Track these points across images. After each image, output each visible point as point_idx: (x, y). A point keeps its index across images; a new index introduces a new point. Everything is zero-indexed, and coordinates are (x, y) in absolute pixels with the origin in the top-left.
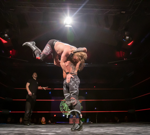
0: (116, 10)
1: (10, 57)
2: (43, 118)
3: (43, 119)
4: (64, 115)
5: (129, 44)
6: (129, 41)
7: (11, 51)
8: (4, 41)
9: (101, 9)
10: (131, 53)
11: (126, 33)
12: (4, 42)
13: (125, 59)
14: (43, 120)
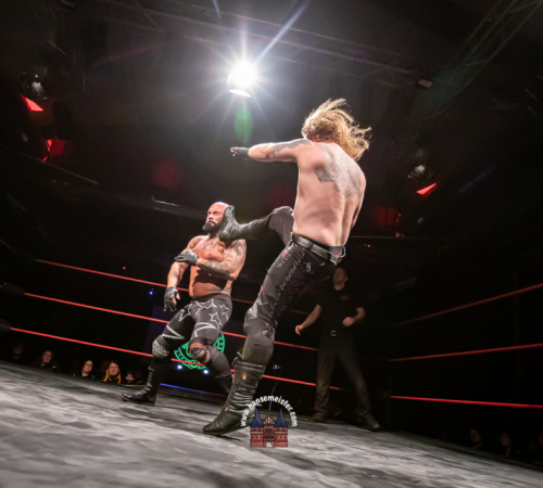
3: (113, 368)
4: (180, 367)
5: (422, 192)
6: (423, 180)
10: (420, 220)
13: (397, 236)
14: (111, 370)
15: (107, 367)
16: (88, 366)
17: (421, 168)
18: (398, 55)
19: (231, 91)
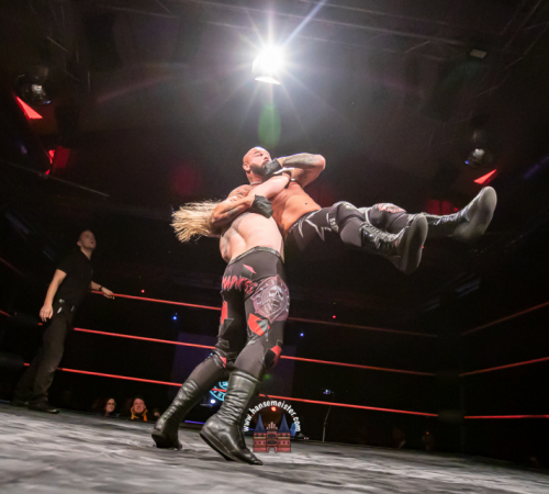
0: (454, 42)
1: (48, 172)
2: (138, 401)
3: (139, 405)
5: (481, 181)
6: (482, 166)
7: (51, 153)
8: (32, 114)
9: (398, 33)
11: (475, 136)
12: (30, 117)
14: (136, 406)
15: (132, 405)
16: (110, 406)
17: (478, 152)
18: (443, 23)
19: (257, 79)
